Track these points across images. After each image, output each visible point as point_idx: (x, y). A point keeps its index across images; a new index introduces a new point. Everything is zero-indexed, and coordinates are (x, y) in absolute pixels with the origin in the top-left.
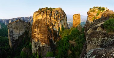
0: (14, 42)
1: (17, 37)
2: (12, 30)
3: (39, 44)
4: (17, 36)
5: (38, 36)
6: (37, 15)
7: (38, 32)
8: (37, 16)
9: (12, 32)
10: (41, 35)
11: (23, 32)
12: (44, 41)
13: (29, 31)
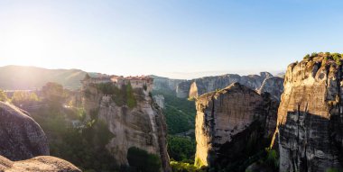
0: (218, 149)
1: (226, 135)
2: (212, 116)
3: (303, 154)
4: (228, 133)
5: (300, 134)
6: (300, 73)
7: (301, 124)
8: (300, 77)
9: (212, 121)
10: (311, 131)
11: (248, 122)
12: (320, 145)
13: (267, 121)
